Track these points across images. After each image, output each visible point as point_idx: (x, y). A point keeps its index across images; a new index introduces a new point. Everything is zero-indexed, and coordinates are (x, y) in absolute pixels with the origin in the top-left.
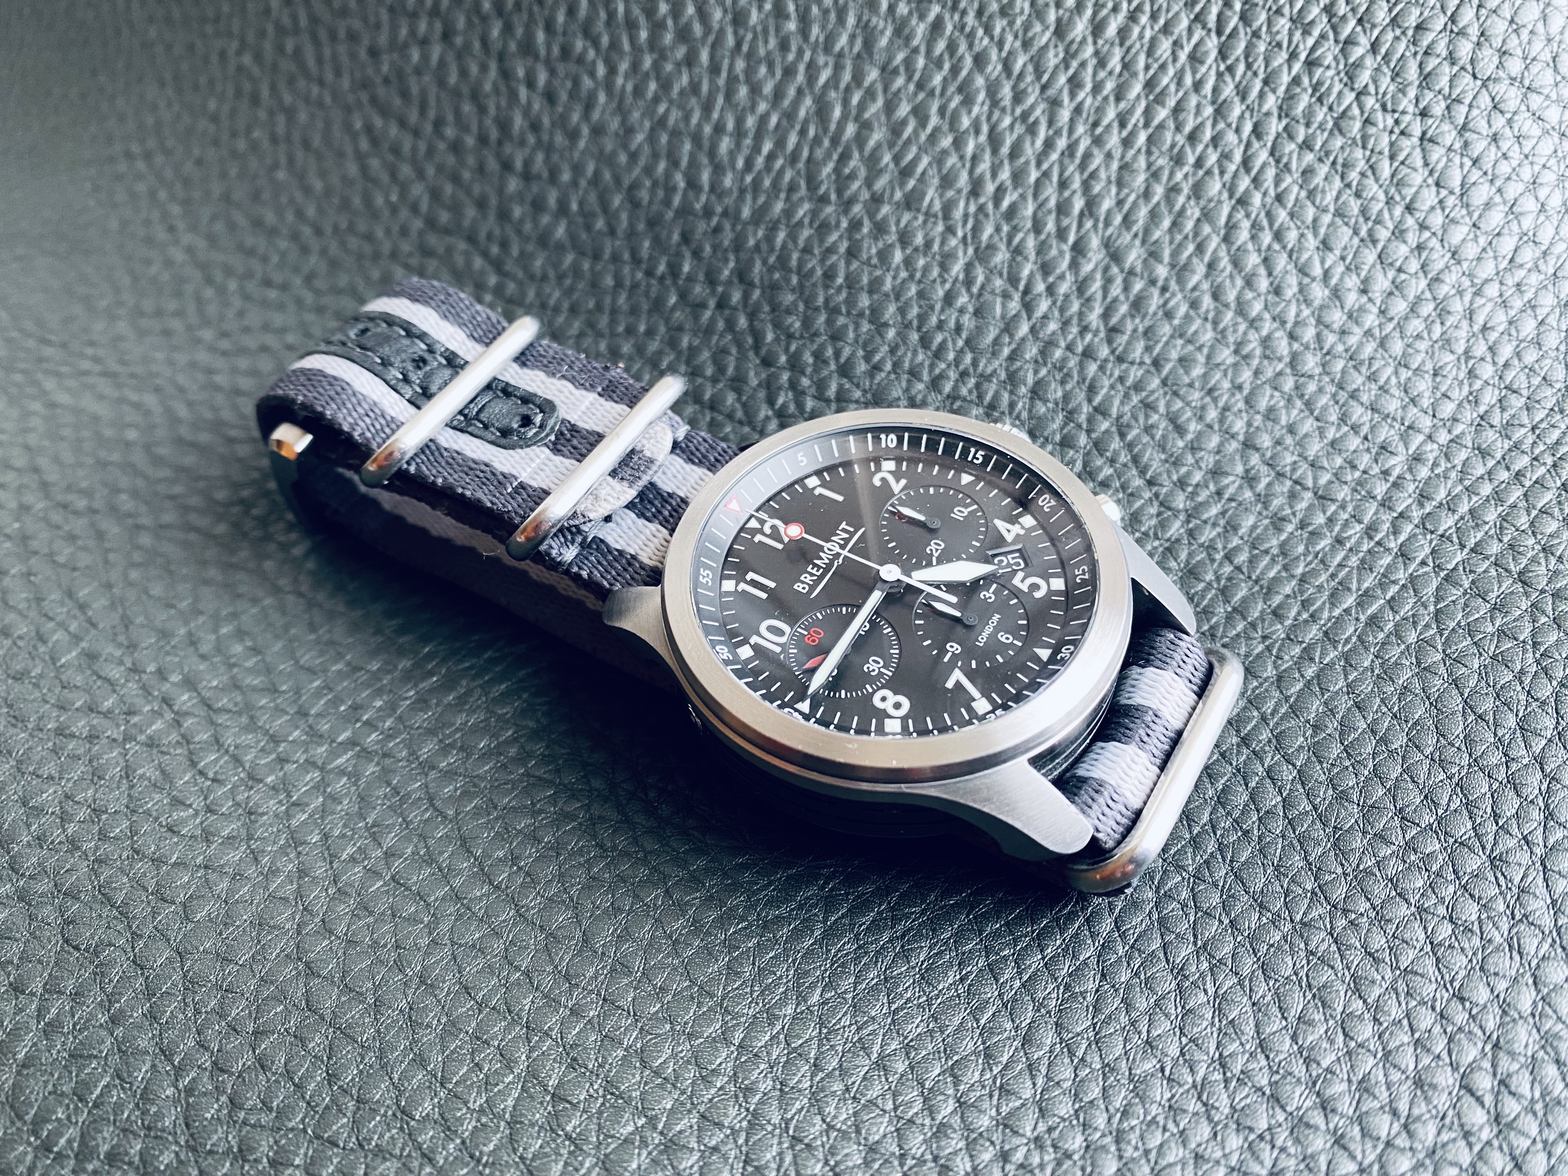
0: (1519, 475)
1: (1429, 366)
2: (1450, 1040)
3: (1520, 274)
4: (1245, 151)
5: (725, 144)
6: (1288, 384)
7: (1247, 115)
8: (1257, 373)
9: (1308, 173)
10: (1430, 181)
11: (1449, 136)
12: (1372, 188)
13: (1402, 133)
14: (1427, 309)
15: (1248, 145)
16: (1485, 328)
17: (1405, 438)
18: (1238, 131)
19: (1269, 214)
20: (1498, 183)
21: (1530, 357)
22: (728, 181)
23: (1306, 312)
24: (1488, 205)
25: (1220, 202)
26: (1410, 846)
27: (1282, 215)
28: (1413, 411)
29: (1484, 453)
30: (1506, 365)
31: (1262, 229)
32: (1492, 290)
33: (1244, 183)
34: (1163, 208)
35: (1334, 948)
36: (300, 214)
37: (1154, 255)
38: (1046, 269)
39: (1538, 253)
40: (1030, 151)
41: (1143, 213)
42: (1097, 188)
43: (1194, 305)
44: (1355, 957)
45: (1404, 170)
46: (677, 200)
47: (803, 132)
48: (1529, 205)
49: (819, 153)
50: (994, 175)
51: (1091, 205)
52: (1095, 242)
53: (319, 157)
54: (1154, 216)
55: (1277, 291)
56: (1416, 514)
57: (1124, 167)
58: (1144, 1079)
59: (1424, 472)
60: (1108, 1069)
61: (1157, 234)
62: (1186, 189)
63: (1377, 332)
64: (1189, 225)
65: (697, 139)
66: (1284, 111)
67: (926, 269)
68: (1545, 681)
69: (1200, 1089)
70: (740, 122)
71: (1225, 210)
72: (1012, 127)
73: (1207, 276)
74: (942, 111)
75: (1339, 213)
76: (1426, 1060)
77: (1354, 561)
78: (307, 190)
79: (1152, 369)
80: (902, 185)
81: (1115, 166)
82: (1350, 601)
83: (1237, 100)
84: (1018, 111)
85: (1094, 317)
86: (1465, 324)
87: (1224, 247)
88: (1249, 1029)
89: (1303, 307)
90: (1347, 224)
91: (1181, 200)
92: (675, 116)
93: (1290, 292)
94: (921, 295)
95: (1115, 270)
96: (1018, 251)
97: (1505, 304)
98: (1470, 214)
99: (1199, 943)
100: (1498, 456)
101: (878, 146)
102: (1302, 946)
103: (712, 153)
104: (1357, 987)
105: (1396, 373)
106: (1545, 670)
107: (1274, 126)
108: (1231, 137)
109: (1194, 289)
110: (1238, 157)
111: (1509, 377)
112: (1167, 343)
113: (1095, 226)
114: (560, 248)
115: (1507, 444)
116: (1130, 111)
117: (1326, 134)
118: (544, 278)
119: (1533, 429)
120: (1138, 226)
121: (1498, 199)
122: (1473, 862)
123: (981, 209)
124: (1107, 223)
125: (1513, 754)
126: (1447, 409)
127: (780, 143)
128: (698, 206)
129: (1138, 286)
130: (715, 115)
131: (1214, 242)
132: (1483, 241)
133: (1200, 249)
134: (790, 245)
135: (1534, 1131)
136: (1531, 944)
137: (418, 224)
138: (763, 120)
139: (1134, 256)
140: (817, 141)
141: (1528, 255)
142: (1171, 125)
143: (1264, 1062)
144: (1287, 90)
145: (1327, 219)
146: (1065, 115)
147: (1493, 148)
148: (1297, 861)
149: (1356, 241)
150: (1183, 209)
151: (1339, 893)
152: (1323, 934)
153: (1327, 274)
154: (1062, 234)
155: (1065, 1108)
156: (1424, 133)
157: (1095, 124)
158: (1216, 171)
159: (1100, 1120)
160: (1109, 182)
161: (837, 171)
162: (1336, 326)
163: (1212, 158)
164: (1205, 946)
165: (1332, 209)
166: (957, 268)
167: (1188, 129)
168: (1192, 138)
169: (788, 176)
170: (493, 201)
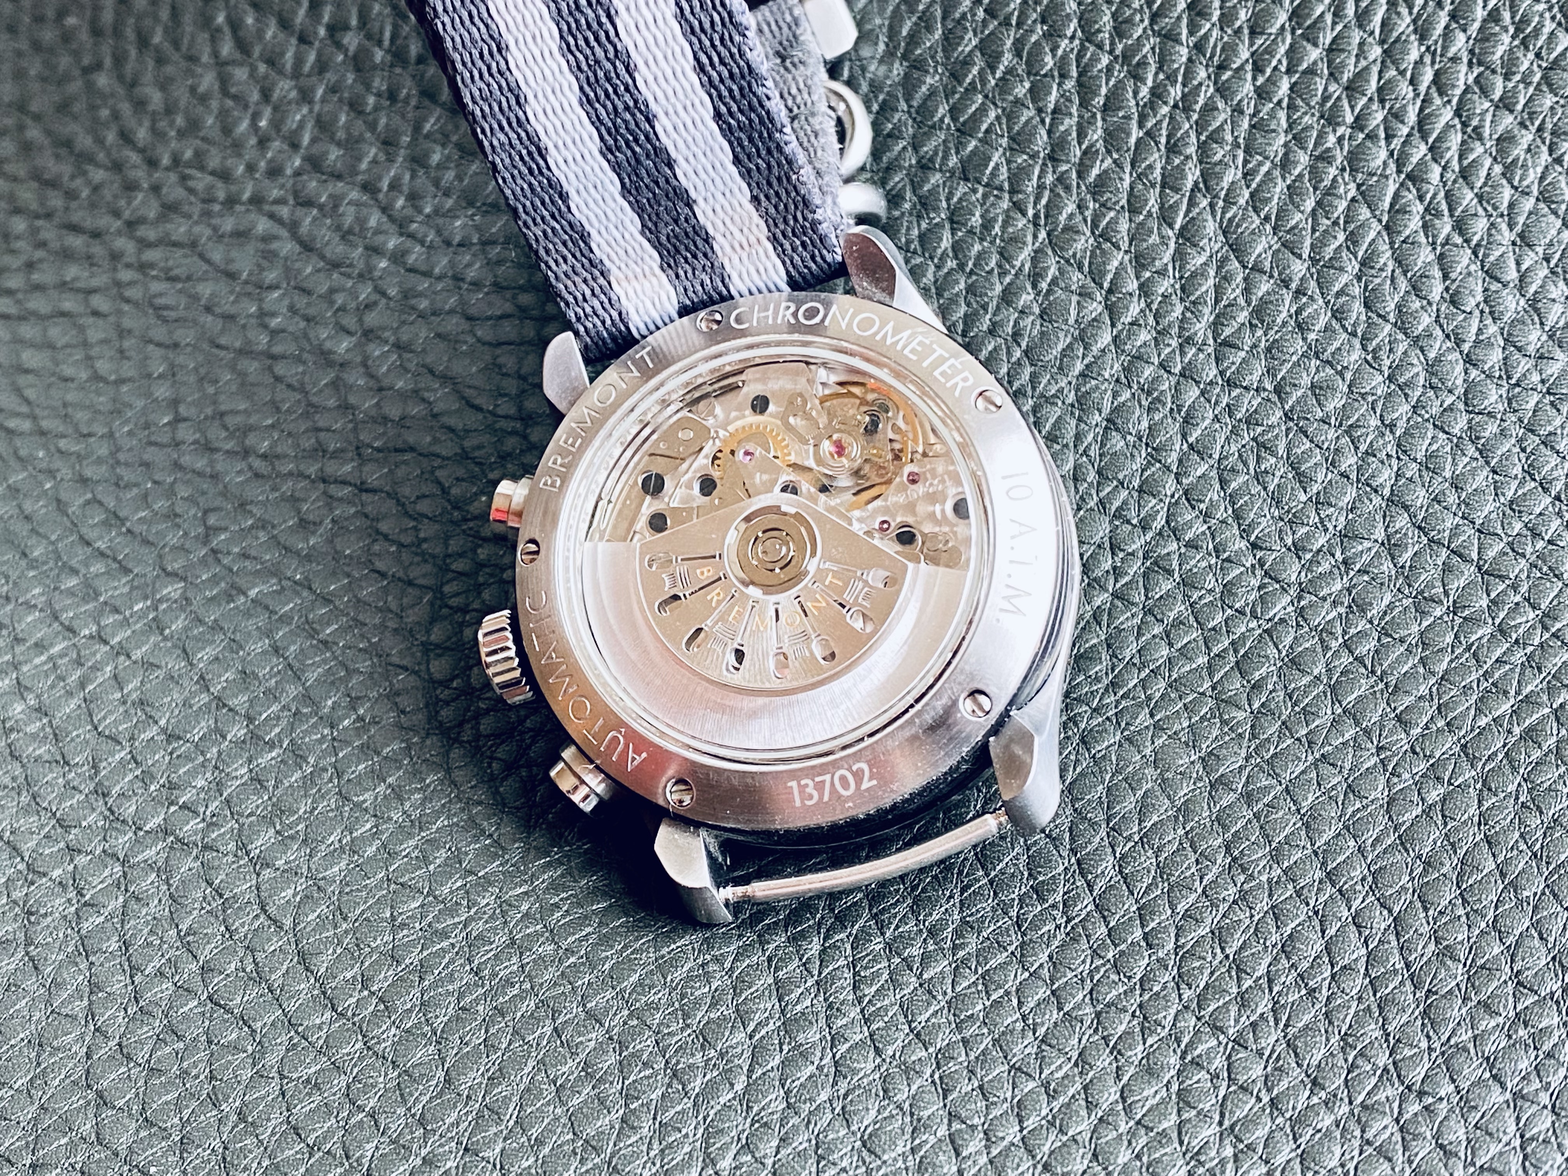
4: (1421, 110)
6: (1459, 423)
7: (1428, 59)
8: (1417, 407)
9: (1505, 140)
15: (1427, 101)
18: (1413, 82)
19: (1448, 195)
23: (1493, 329)
25: (1384, 176)
26: (1521, 1019)
27: (1468, 197)
31: (1438, 215)
33: (1419, 151)
34: (1307, 183)
35: (1397, 1137)
37: (1289, 246)
38: (1140, 261)
40: (1131, 102)
41: (1278, 189)
42: (1218, 154)
43: (1338, 315)
44: (1422, 1151)
50: (1081, 135)
51: (1209, 177)
52: (1210, 226)
54: (1294, 193)
55: (1454, 300)
57: (1258, 126)
61: (1295, 218)
62: (1339, 158)
64: (1340, 207)
66: (1477, 58)
67: (981, 257)
71: (1391, 188)
72: (1109, 69)
73: (1360, 276)
74: (1018, 46)
77: (1518, 657)
79: (1274, 398)
80: (960, 145)
81: (1245, 123)
82: (1504, 708)
83: (1414, 38)
84: (1119, 48)
85: (1200, 328)
87: (1385, 237)
89: (1489, 321)
90: (1555, 213)
91: (1332, 172)
94: (970, 289)
95: (1235, 264)
96: (1105, 236)
99: (1227, 1124)
102: (1357, 1133)
107: (1463, 76)
108: (1404, 89)
110: (1412, 117)
112: (1297, 364)
113: (1212, 205)
116: (1270, 51)
117: (1531, 90)
120: (1272, 208)
123: (1061, 179)
124: (1229, 201)
129: (1264, 287)
131: (1373, 231)
133: (1353, 239)
139: (1262, 247)
144: (1481, 29)
145: (1528, 204)
148: (1373, 1031)
150: (1333, 186)
152: (1387, 1120)
153: (1523, 279)
154: (1166, 216)
158: (1381, 135)
160: (1236, 146)
162: (1531, 349)
163: (1378, 117)
164: (1232, 1127)
166: (1023, 257)
167: (1347, 75)
168: (1353, 89)
170: (405, 139)
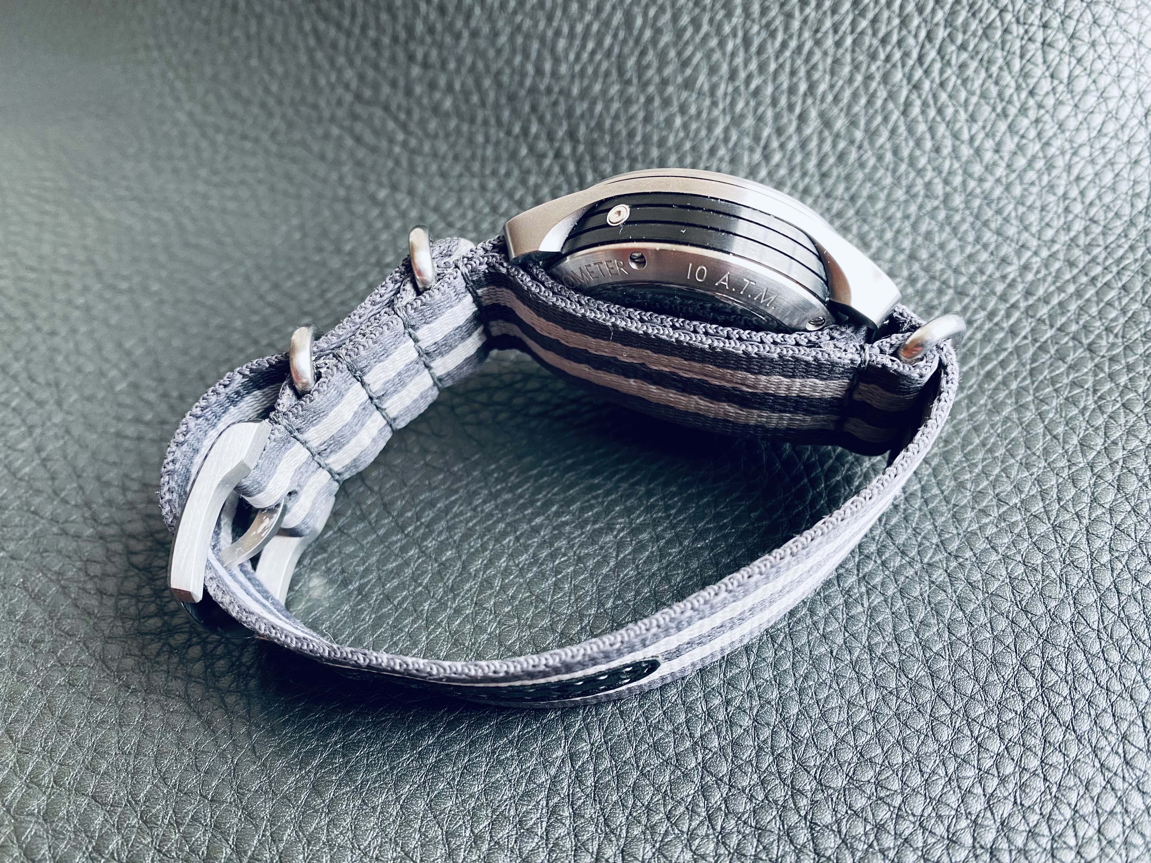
0: (1094, 280)
1: (1038, 204)
2: (1017, 636)
3: (1105, 140)
4: (920, 51)
5: (562, 43)
6: (942, 215)
7: (923, 25)
8: (921, 207)
9: (963, 66)
10: (1047, 74)
11: (1062, 43)
12: (1007, 79)
13: (1030, 39)
14: (1040, 164)
15: (923, 47)
16: (1078, 179)
17: (1018, 253)
18: (916, 36)
19: (934, 96)
20: (1094, 76)
21: (1108, 198)
22: (563, 69)
23: (956, 165)
24: (1086, 92)
25: (901, 87)
26: (1002, 517)
27: (943, 97)
28: (1025, 235)
29: (1071, 264)
30: (1091, 204)
32: (1085, 152)
33: (918, 73)
34: (862, 91)
35: (947, 579)
36: (267, 90)
37: (853, 123)
38: (779, 131)
39: (1118, 126)
40: (771, 50)
41: (847, 94)
42: (816, 76)
43: (880, 158)
44: (961, 586)
45: (1029, 66)
46: (528, 82)
47: (615, 36)
48: (1114, 92)
49: (626, 50)
50: (746, 66)
51: (812, 87)
52: (813, 114)
53: (281, 51)
54: (855, 96)
55: (937, 150)
56: (1023, 305)
57: (836, 62)
58: (819, 658)
59: (1030, 277)
60: (797, 651)
61: (856, 109)
62: (878, 77)
63: (1004, 180)
64: (879, 103)
65: (542, 40)
66: (949, 23)
67: (697, 131)
68: (1099, 414)
69: (854, 665)
70: (572, 28)
71: (904, 93)
72: (759, 33)
73: (890, 139)
74: (711, 21)
75: (983, 96)
76: (1000, 648)
77: (979, 336)
78: (272, 73)
79: (849, 203)
80: (683, 72)
81: (829, 60)
82: (974, 362)
83: (916, 14)
84: (764, 21)
85: (811, 166)
86: (1064, 175)
87: (902, 119)
88: (889, 629)
89: (955, 161)
90: (988, 104)
91: (874, 85)
92: (528, 23)
93: (946, 151)
95: (826, 133)
96: (760, 120)
97: (1093, 162)
98: (1073, 97)
99: (861, 575)
100: (1081, 266)
101: (667, 46)
102: (927, 578)
103: (553, 51)
104: (960, 605)
105: (1015, 209)
106: (1100, 407)
107: (941, 33)
108: (911, 41)
109: (881, 147)
110: (915, 55)
111: (1093, 211)
112: (860, 186)
113: (814, 103)
114: (447, 115)
115: (1087, 258)
116: (841, 22)
117: (977, 40)
118: (436, 136)
119: (1106, 248)
120: (844, 103)
121: (1093, 87)
122: (1042, 528)
123: (736, 90)
124: (822, 101)
125: (1074, 460)
126: (1049, 234)
127: (599, 43)
128: (542, 87)
129: (842, 145)
130: (555, 24)
131: (895, 115)
132: (1080, 117)
133: (886, 119)
134: (605, 115)
135: (1065, 692)
136: (1074, 580)
137: (348, 98)
138: (588, 26)
139: (840, 124)
140: (625, 41)
141: (1111, 127)
142: (870, 31)
143: (896, 648)
145: (974, 100)
146: (796, 24)
147: (1092, 51)
148: (928, 526)
149: (994, 115)
150: (875, 91)
151: (953, 547)
152: (941, 571)
153: (972, 139)
154: (791, 108)
155: (768, 675)
156: (1045, 40)
157: (817, 31)
158: (899, 65)
159: (790, 682)
160: (825, 71)
161: (638, 62)
162: (976, 175)
163: (897, 55)
164: (864, 577)
165: (978, 92)
166: (718, 131)
167: (881, 34)
168: (884, 41)
169: (605, 65)
170: (402, 83)
